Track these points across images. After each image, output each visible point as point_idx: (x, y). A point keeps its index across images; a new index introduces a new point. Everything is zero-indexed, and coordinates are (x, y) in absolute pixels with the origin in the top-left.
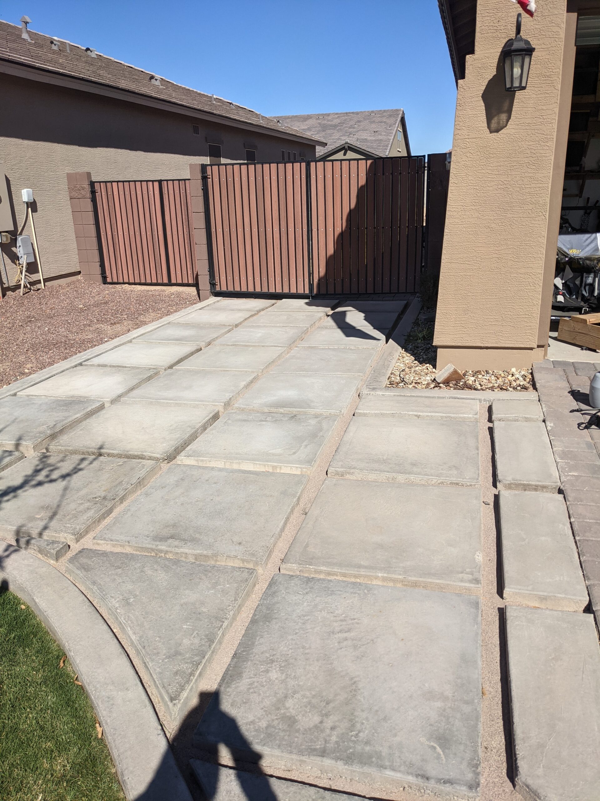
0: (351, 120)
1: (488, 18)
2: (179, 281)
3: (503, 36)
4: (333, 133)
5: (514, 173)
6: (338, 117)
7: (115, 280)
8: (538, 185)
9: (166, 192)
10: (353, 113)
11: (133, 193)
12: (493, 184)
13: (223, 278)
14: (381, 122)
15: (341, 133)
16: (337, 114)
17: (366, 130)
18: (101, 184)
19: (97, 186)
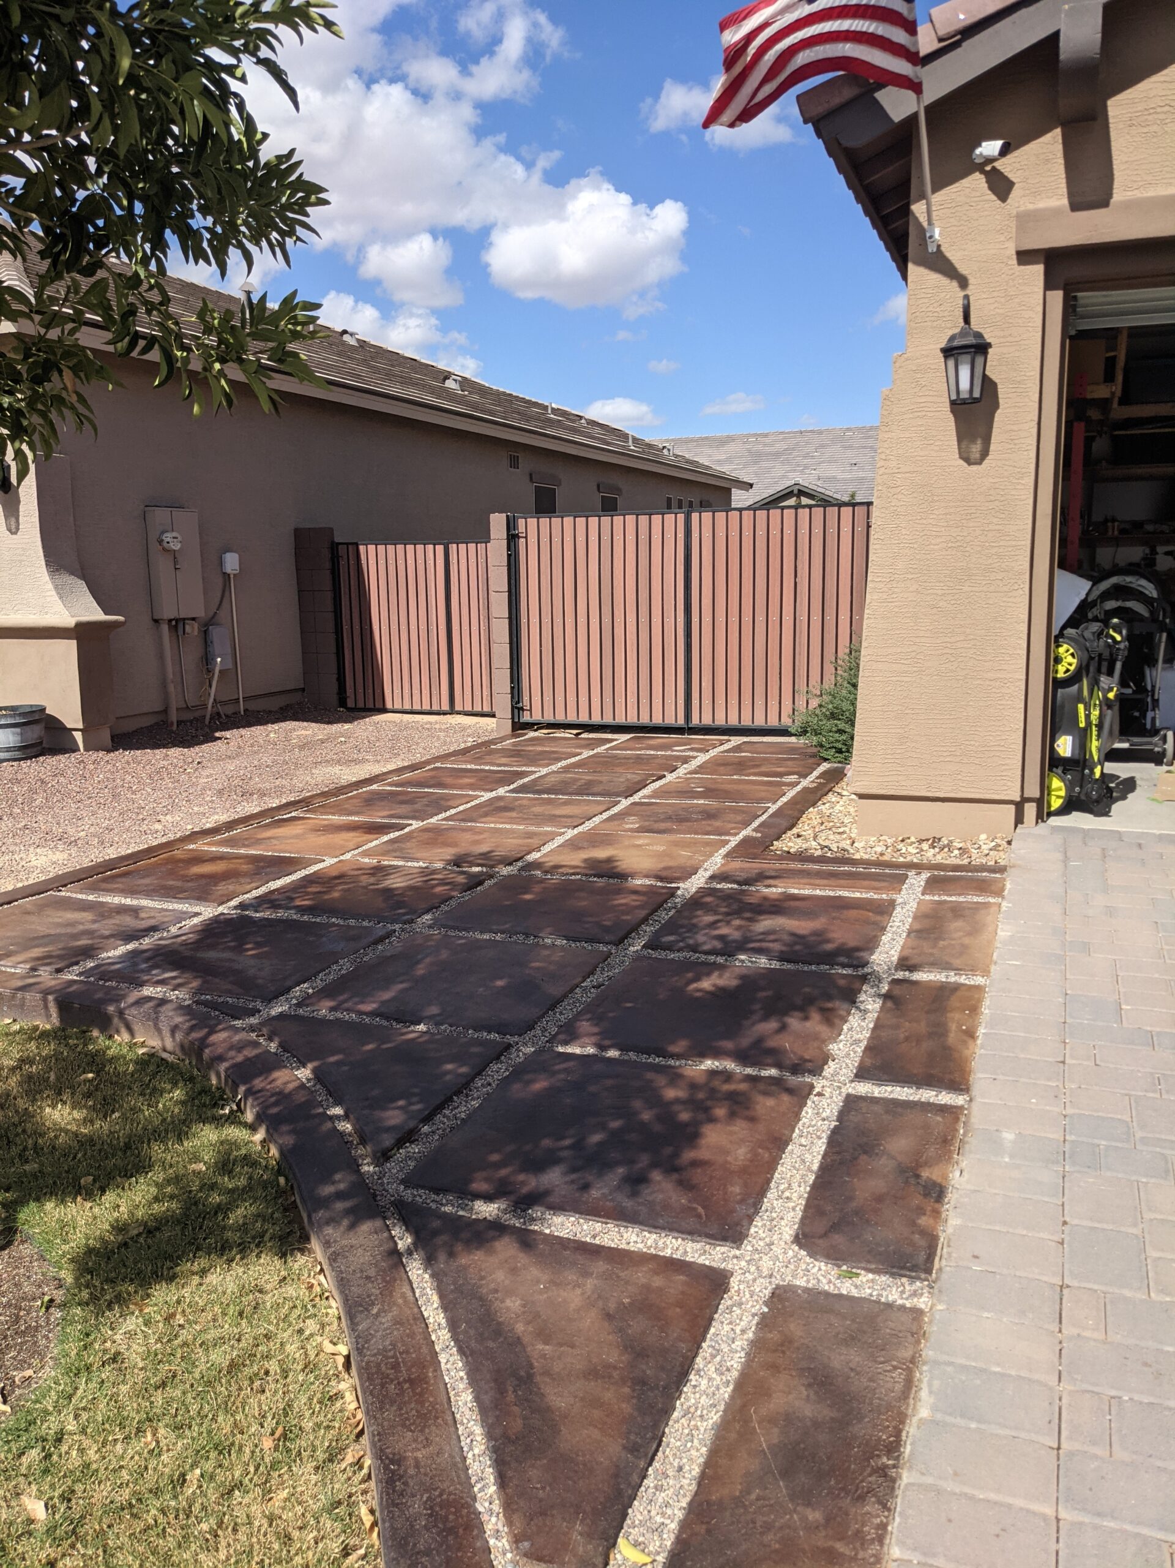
0: (807, 443)
1: (926, 301)
2: (468, 708)
3: (949, 325)
4: (774, 467)
5: (971, 525)
6: (785, 438)
7: (361, 705)
8: (1010, 543)
9: (455, 561)
10: (812, 431)
11: (401, 562)
12: (939, 540)
13: (536, 699)
14: (864, 447)
15: (787, 468)
16: (782, 433)
17: (836, 461)
18: (350, 547)
19: (342, 550)
